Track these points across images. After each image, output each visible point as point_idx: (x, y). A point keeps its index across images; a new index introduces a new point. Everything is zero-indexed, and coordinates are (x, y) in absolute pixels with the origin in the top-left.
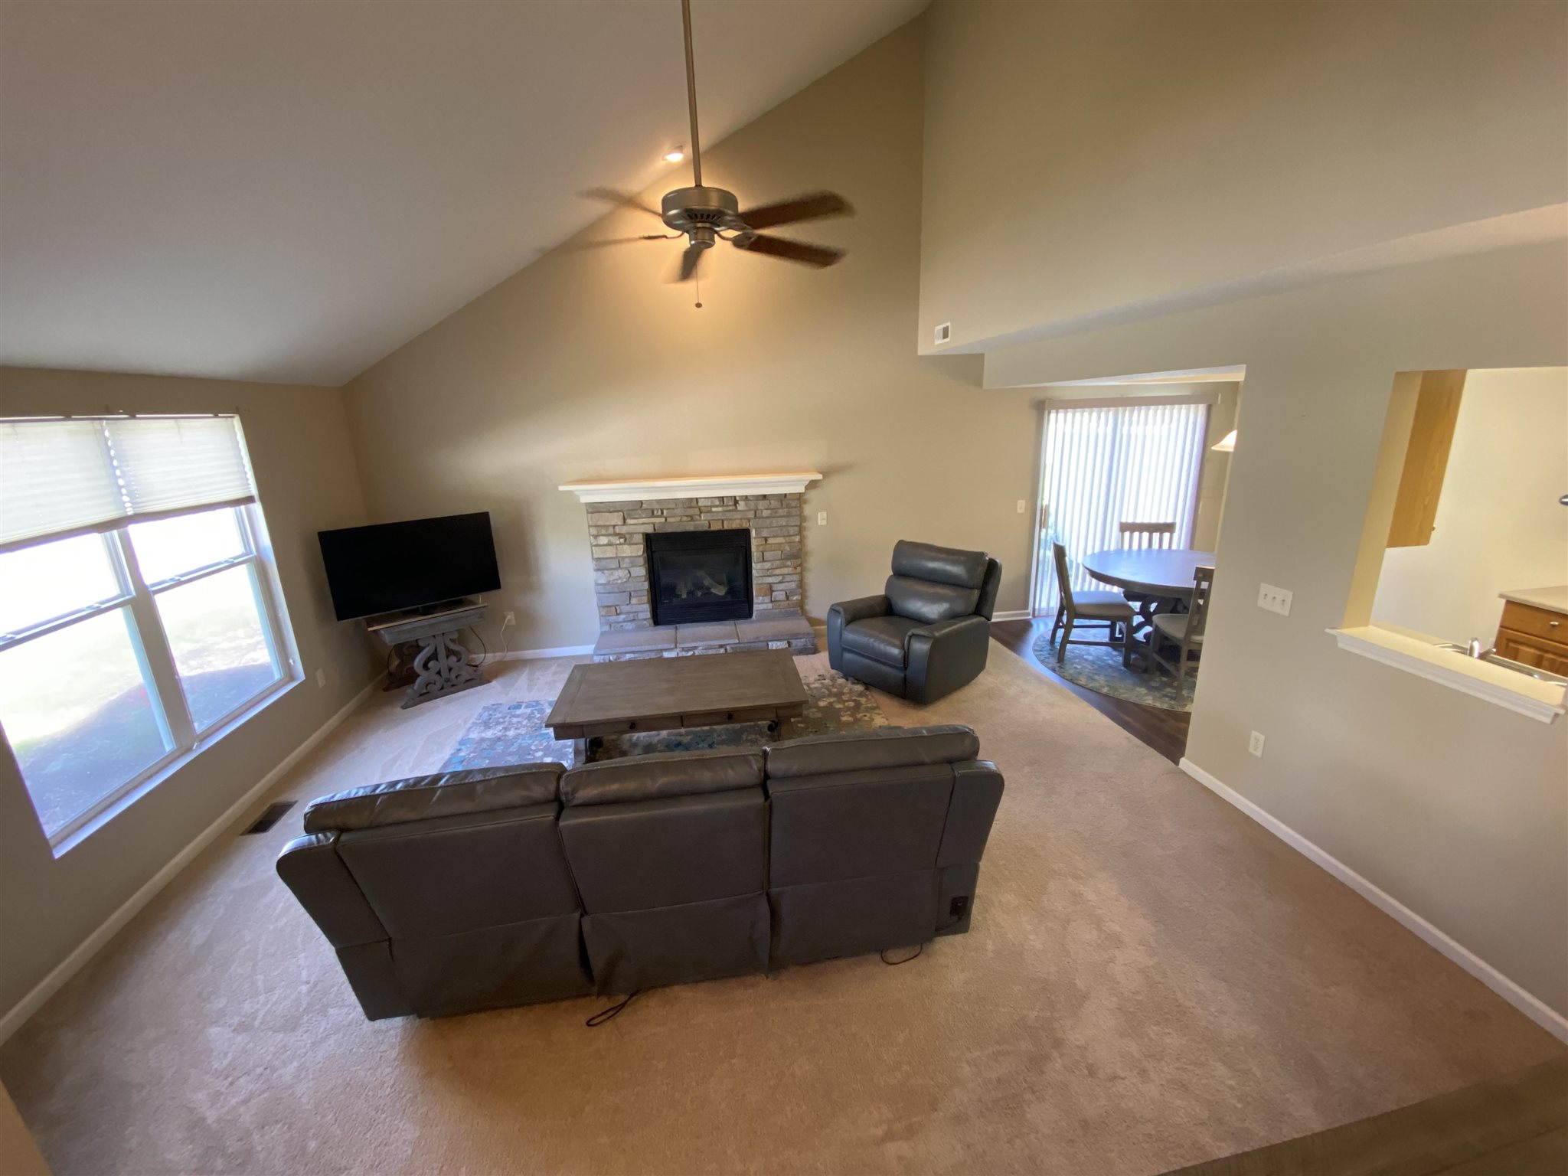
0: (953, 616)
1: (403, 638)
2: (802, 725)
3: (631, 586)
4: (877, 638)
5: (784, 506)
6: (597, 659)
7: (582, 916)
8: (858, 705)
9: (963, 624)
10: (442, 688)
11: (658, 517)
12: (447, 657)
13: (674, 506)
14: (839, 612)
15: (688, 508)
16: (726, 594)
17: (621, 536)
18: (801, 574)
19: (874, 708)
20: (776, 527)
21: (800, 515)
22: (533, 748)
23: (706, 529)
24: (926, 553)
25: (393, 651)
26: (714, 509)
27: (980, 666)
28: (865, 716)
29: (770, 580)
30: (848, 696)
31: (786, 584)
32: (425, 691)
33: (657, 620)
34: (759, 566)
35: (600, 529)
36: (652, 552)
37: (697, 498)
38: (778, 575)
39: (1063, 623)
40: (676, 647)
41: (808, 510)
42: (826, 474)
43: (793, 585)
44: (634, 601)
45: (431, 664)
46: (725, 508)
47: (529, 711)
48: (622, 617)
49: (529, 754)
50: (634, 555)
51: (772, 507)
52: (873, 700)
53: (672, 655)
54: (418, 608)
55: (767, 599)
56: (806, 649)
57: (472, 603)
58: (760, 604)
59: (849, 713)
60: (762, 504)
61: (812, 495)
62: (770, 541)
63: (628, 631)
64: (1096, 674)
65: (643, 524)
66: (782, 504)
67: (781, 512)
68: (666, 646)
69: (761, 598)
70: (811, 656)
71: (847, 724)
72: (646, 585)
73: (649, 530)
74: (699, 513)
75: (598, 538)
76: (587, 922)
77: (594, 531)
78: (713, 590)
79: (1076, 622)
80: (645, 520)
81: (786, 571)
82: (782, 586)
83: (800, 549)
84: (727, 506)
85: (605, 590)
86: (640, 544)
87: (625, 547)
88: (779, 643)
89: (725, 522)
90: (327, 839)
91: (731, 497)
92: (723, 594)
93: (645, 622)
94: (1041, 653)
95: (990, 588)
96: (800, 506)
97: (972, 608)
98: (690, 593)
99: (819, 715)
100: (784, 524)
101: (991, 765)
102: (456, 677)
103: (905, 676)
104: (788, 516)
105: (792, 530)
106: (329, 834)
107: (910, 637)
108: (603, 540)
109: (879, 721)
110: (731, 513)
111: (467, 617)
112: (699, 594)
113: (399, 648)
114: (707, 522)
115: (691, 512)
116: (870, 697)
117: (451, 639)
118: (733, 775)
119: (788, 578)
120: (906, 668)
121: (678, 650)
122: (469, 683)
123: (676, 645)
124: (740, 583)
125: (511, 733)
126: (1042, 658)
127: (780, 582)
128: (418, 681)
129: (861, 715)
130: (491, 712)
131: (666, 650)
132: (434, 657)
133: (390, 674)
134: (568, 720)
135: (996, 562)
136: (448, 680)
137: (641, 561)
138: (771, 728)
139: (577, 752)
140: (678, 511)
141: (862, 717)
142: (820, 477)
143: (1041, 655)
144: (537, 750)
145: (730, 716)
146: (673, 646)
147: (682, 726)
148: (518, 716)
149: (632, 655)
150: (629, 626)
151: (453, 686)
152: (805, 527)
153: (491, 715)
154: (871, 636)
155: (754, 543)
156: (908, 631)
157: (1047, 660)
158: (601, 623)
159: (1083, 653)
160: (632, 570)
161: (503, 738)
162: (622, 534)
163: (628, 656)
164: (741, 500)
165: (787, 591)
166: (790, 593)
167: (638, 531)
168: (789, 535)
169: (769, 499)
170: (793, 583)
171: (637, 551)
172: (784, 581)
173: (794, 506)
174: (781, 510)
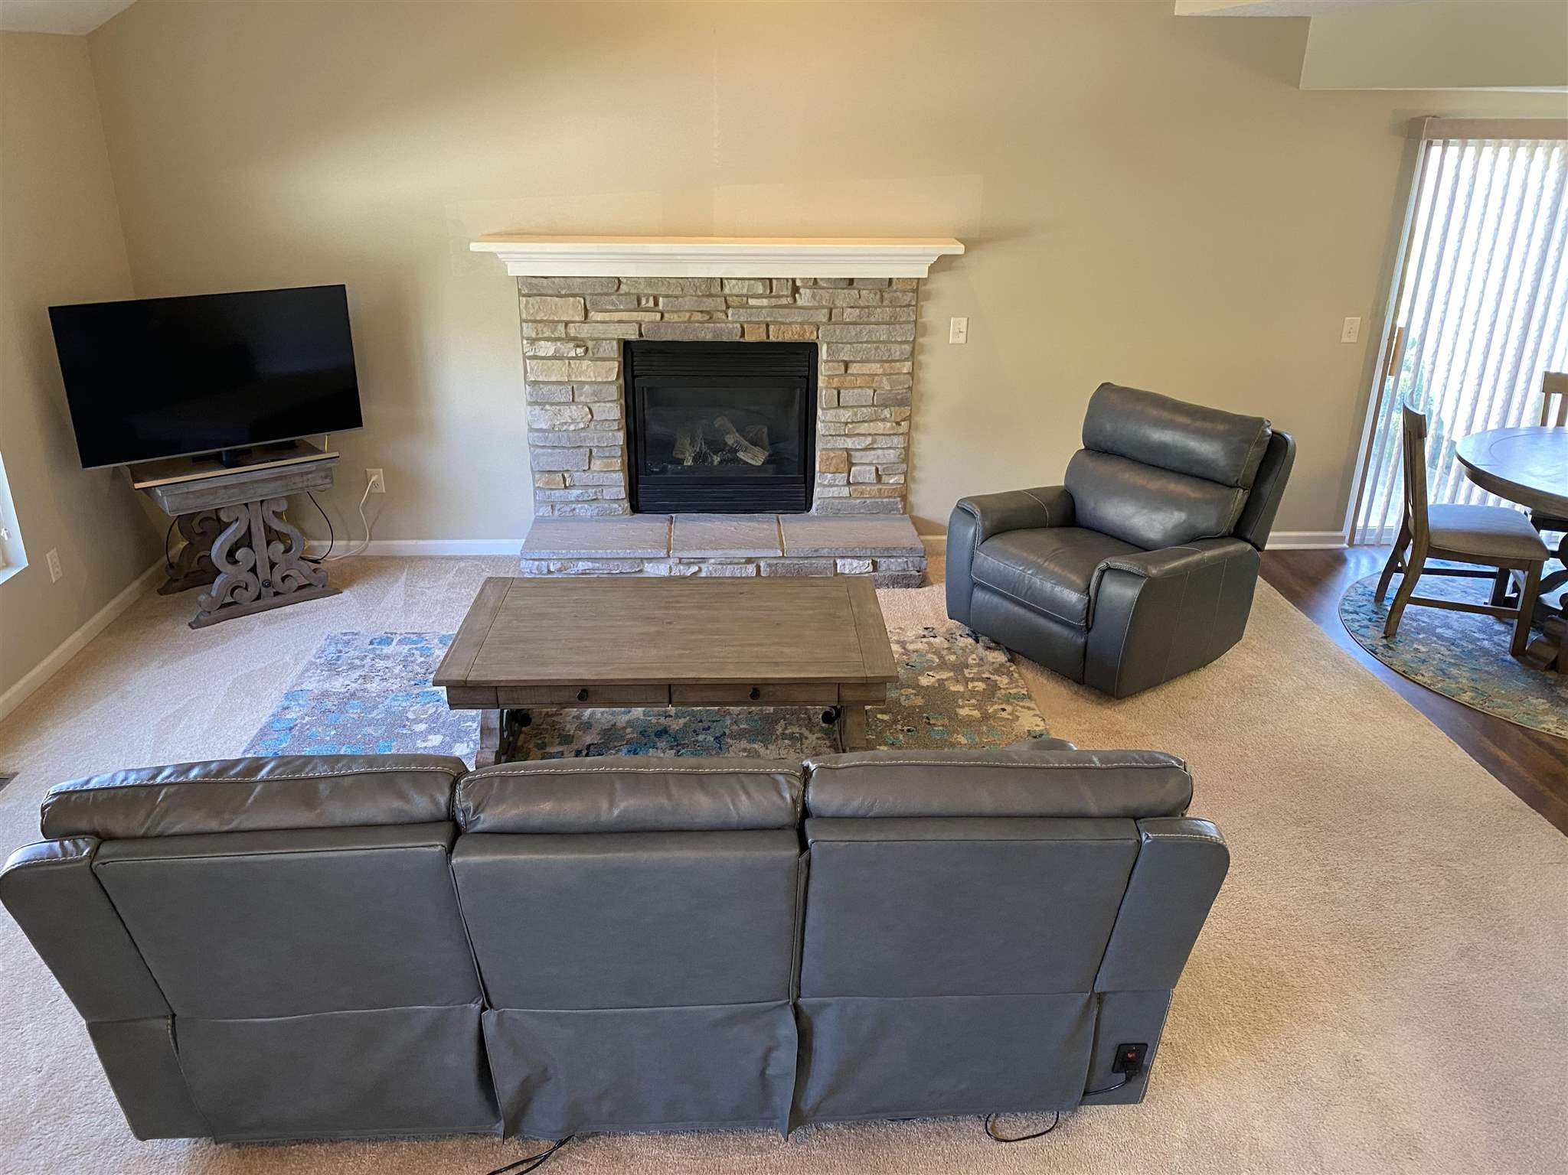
0: (1193, 538)
1: (193, 505)
2: (886, 717)
3: (593, 439)
4: (1039, 569)
5: (886, 302)
6: (529, 569)
7: (484, 1009)
8: (993, 687)
9: (1207, 554)
10: (259, 597)
11: (648, 310)
12: (268, 543)
13: (678, 292)
14: (971, 515)
15: (703, 296)
16: (763, 463)
17: (578, 342)
18: (908, 434)
19: (1023, 697)
20: (867, 342)
21: (915, 322)
22: (411, 716)
23: (737, 339)
24: (1153, 412)
25: (176, 527)
26: (752, 302)
27: (1234, 635)
28: (1004, 710)
29: (849, 443)
30: (975, 670)
31: (879, 452)
32: (229, 599)
33: (637, 504)
34: (830, 415)
35: (540, 328)
36: (634, 377)
37: (721, 279)
38: (864, 435)
39: (1403, 563)
40: (669, 556)
41: (931, 313)
42: (971, 243)
43: (892, 455)
44: (597, 465)
45: (240, 554)
46: (774, 301)
47: (405, 649)
48: (575, 492)
49: (404, 726)
50: (600, 380)
51: (862, 303)
52: (1021, 682)
53: (660, 570)
54: (220, 452)
55: (841, 478)
56: (905, 577)
57: (315, 450)
58: (827, 487)
59: (973, 701)
60: (843, 297)
61: (943, 283)
62: (854, 369)
63: (583, 520)
64: (1455, 665)
65: (619, 322)
66: (882, 299)
67: (879, 314)
68: (650, 553)
69: (830, 475)
70: (913, 591)
71: (968, 722)
72: (620, 438)
73: (633, 336)
74: (724, 308)
75: (537, 343)
76: (490, 1018)
77: (529, 330)
78: (741, 455)
79: (1429, 563)
80: (624, 316)
81: (880, 427)
82: (869, 456)
83: (910, 388)
84: (778, 297)
85: (545, 441)
86: (613, 359)
87: (586, 363)
88: (855, 563)
89: (772, 328)
90: (80, 851)
91: (787, 279)
92: (760, 463)
93: (616, 506)
94: (1354, 616)
95: (1267, 489)
96: (916, 305)
97: (1228, 526)
98: (699, 457)
99: (919, 701)
100: (884, 337)
101: (1210, 829)
102: (283, 579)
103: (1086, 643)
104: (892, 322)
105: (897, 351)
106: (81, 842)
107: (1103, 572)
108: (547, 349)
109: (1029, 721)
110: (786, 311)
111: (302, 474)
112: (717, 460)
113: (185, 521)
114: (738, 325)
115: (709, 304)
116: (1016, 675)
117: (273, 512)
118: (746, 806)
119: (882, 442)
120: (1089, 630)
121: (671, 561)
122: (305, 591)
123: (668, 552)
124: (792, 446)
125: (374, 687)
126: (1356, 626)
127: (866, 449)
128: (218, 581)
129: (996, 707)
130: (340, 647)
131: (650, 560)
132: (246, 541)
133: (171, 565)
134: (473, 676)
135: (1285, 439)
136: (268, 584)
137: (614, 392)
138: (827, 718)
139: (485, 731)
140: (688, 302)
141: (996, 711)
142: (960, 249)
143: (1353, 620)
144: (417, 721)
145: (755, 692)
146: (663, 554)
147: (670, 702)
148: (387, 657)
149: (589, 565)
150: (585, 511)
151: (276, 594)
152: (922, 346)
153: (340, 652)
154: (1029, 565)
155: (823, 370)
156: (1098, 563)
157: (1363, 631)
158: (535, 501)
159: (1436, 622)
160: (595, 407)
161: (360, 694)
162: (582, 340)
163: (582, 566)
164: (805, 287)
165: (879, 467)
166: (884, 470)
167: (610, 336)
168: (890, 359)
169: (859, 287)
170: (892, 451)
171: (607, 372)
172: (875, 446)
173: (905, 303)
174: (879, 311)
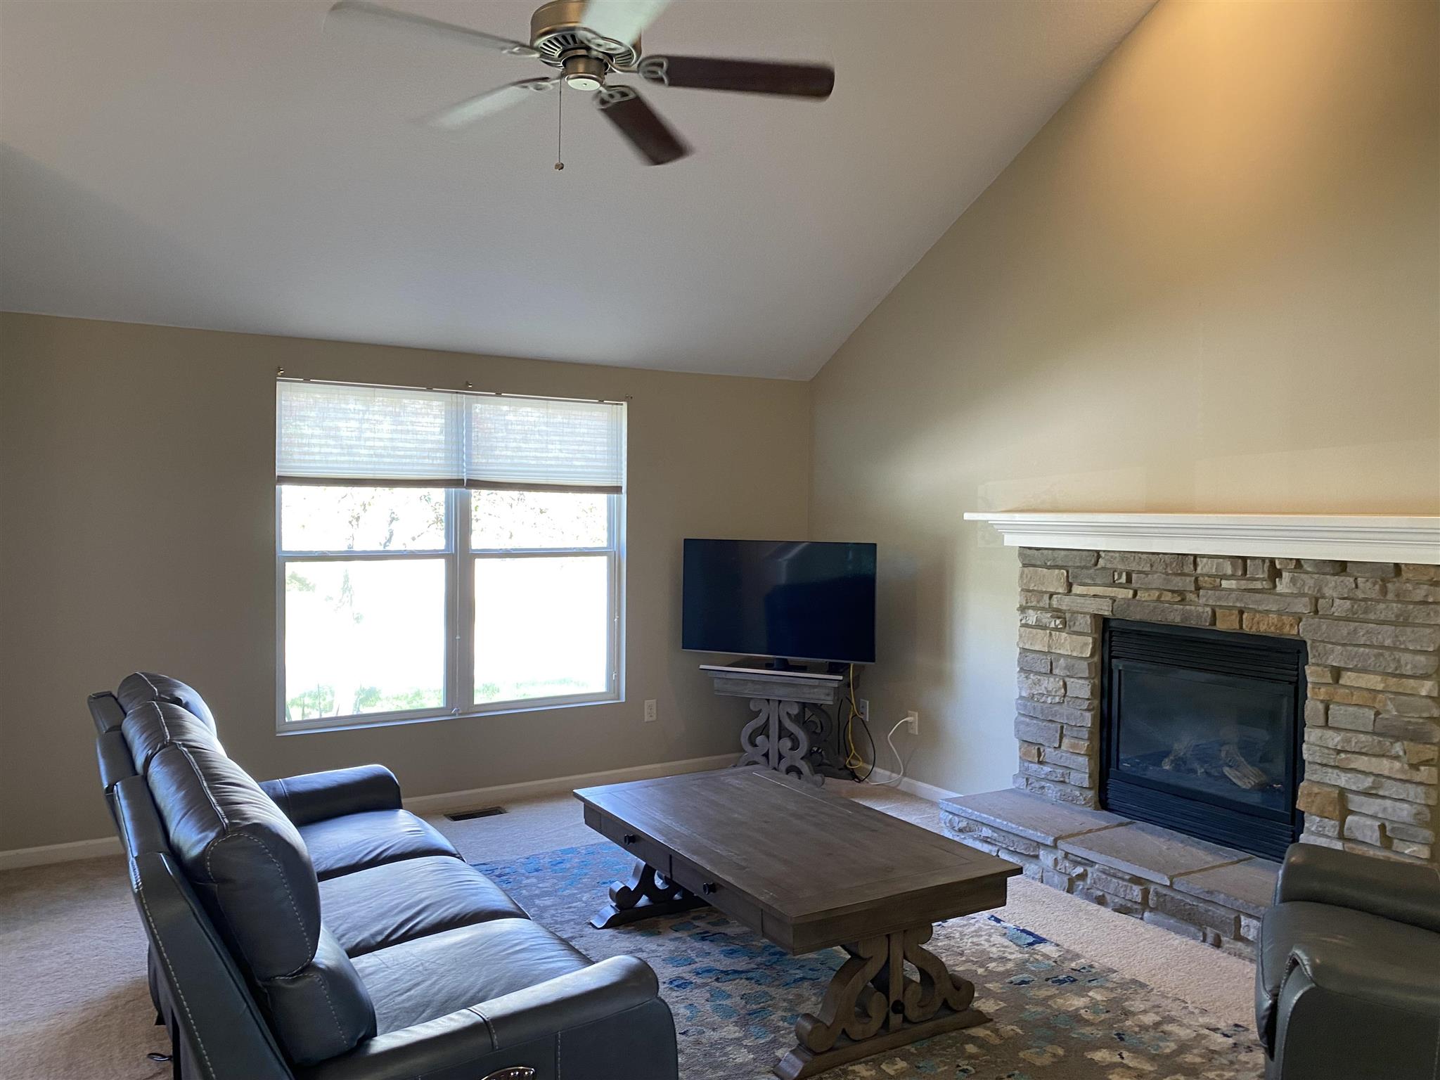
1: (730, 690)
3: (1065, 715)
5: (1390, 596)
11: (1120, 586)
13: (1147, 569)
15: (1173, 573)
17: (1058, 613)
20: (1364, 645)
23: (1207, 625)
26: (1225, 584)
29: (1343, 780)
31: (1388, 803)
33: (1106, 800)
34: (1320, 737)
37: (1195, 556)
38: (1362, 773)
40: (1056, 846)
43: (1404, 812)
44: (1066, 744)
45: (759, 740)
46: (1247, 584)
48: (1047, 769)
51: (1358, 593)
53: (1048, 860)
55: (1331, 826)
58: (1314, 835)
60: (1333, 586)
62: (1348, 679)
65: (1095, 596)
66: (1384, 591)
68: (1038, 837)
69: (1317, 820)
73: (1104, 610)
74: (1195, 587)
78: (1228, 770)
80: (1099, 591)
81: (1385, 766)
82: (1373, 806)
83: (1433, 720)
84: (1252, 578)
86: (1088, 634)
87: (1064, 635)
89: (1245, 616)
91: (1263, 559)
100: (1388, 642)
104: (1402, 622)
105: (1408, 662)
107: (1293, 966)
108: (1032, 617)
110: (1258, 596)
114: (1208, 609)
115: (1178, 583)
117: (787, 714)
119: (1390, 789)
121: (1059, 853)
123: (1055, 841)
127: (1366, 793)
132: (764, 730)
137: (1087, 668)
140: (1156, 580)
146: (1050, 841)
149: (990, 832)
150: (1052, 791)
155: (1312, 675)
160: (1070, 682)
162: (1062, 611)
163: (985, 831)
164: (1286, 570)
165: (1387, 824)
166: (1393, 830)
167: (1086, 610)
168: (1398, 672)
169: (1356, 574)
170: (1406, 806)
171: (1082, 647)
172: (1381, 793)
173: (1418, 599)
174: (1382, 606)
